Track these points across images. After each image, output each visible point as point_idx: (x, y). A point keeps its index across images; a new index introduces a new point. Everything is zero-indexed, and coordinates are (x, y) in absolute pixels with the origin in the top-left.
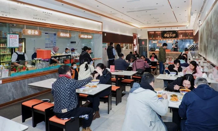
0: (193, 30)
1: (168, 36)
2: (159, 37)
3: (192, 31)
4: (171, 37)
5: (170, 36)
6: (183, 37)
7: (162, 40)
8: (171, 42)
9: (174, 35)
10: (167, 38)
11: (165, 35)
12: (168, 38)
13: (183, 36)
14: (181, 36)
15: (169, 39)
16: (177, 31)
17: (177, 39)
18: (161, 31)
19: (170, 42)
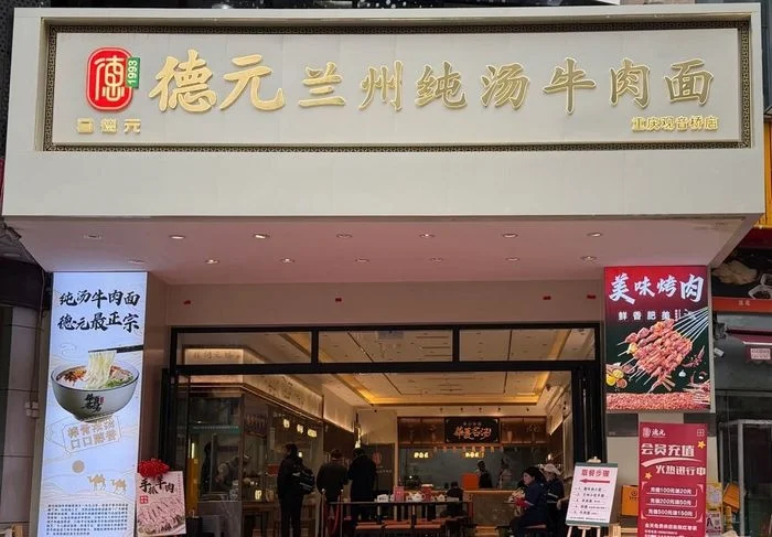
0: (545, 417)
1: (468, 433)
2: (434, 437)
3: (542, 420)
4: (477, 440)
5: (472, 436)
6: (514, 438)
7: (445, 450)
8: (477, 455)
9: (487, 432)
10: (463, 440)
11: (459, 432)
12: (468, 441)
13: (513, 434)
14: (510, 434)
15: (469, 445)
16: (498, 418)
17: (497, 445)
18: (446, 418)
19: (472, 455)
